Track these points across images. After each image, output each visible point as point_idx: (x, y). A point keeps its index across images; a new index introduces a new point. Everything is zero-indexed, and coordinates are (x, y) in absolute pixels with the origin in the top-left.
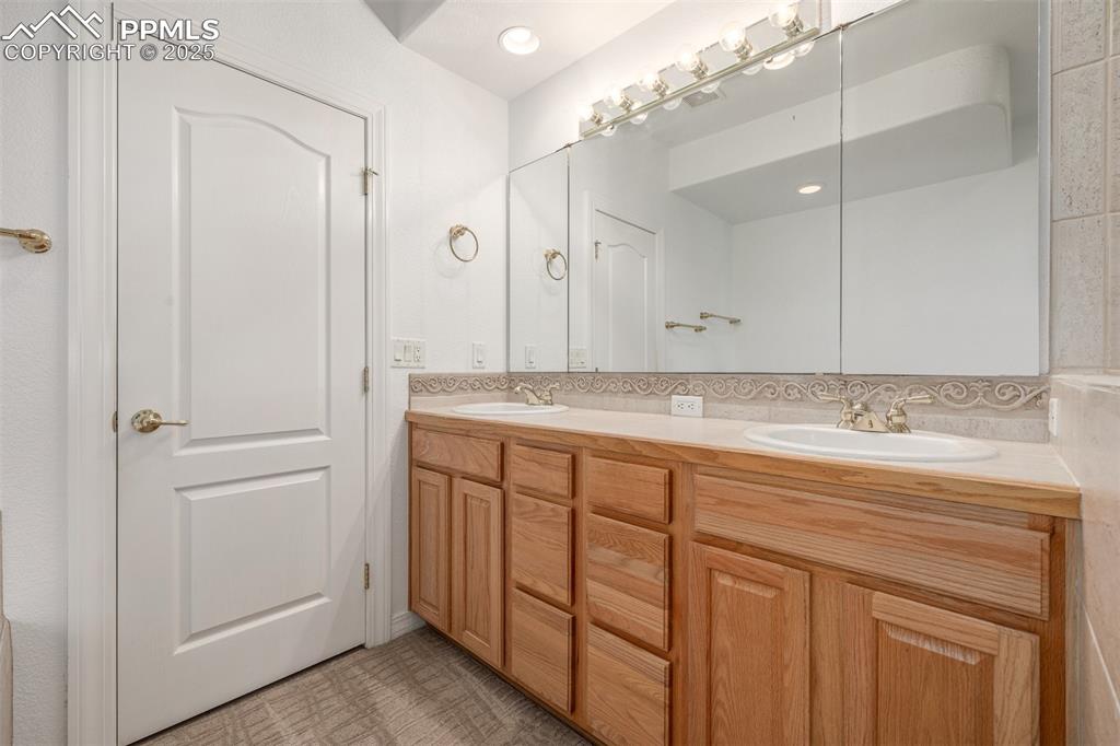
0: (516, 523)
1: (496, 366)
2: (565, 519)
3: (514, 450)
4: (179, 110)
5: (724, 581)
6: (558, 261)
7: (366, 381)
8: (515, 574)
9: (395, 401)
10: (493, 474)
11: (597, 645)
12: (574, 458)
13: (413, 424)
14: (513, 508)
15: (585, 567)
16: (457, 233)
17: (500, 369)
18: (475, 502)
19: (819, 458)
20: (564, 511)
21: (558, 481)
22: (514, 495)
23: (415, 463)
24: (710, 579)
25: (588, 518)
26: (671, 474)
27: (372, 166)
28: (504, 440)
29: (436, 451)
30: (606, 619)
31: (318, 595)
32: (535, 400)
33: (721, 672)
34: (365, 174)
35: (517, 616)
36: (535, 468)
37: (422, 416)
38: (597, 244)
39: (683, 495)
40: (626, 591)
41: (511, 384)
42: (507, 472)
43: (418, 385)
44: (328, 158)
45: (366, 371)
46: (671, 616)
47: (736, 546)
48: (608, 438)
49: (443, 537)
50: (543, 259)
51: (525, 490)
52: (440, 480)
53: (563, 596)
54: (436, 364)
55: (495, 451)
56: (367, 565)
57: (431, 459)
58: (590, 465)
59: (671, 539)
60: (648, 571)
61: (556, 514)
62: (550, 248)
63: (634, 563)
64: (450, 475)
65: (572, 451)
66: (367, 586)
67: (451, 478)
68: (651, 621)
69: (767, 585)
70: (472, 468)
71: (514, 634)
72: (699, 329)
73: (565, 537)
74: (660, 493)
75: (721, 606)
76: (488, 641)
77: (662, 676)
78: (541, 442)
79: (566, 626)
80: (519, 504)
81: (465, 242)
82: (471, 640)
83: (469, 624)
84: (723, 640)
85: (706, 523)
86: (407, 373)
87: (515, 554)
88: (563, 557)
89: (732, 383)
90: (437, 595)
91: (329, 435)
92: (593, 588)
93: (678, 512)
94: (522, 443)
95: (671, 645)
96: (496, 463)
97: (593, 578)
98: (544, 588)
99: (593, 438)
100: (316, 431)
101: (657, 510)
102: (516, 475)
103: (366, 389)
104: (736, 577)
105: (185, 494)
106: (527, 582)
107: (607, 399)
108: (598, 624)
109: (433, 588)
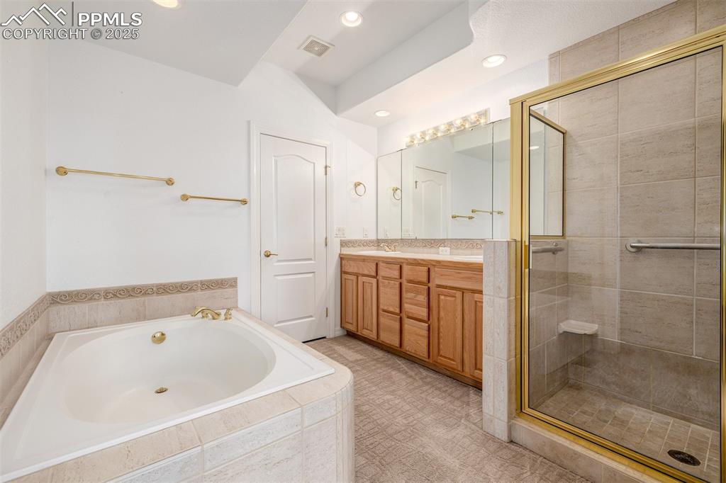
0: (381, 289)
1: (372, 237)
2: (398, 286)
3: (381, 265)
4: (275, 156)
5: (442, 297)
6: (399, 192)
7: (326, 242)
8: (381, 307)
9: (336, 250)
10: (374, 274)
11: (408, 324)
12: (401, 266)
13: (342, 258)
14: (380, 284)
15: (404, 300)
16: (357, 185)
17: (374, 238)
18: (367, 284)
19: (461, 261)
20: (398, 283)
21: (396, 274)
22: (381, 279)
23: (343, 272)
24: (439, 297)
25: (405, 284)
26: (429, 269)
27: (328, 164)
28: (377, 262)
29: (352, 267)
30: (411, 315)
31: (311, 316)
32: (388, 250)
33: (442, 323)
34: (326, 167)
35: (382, 320)
36: (388, 270)
37: (345, 255)
38: (416, 182)
39: (432, 274)
40: (416, 305)
41: (378, 243)
42: (379, 273)
43: (344, 244)
44: (314, 164)
45: (326, 239)
46: (429, 311)
47: (445, 287)
48: (410, 259)
49: (355, 298)
50: (392, 192)
51: (385, 278)
52: (354, 278)
53: (397, 311)
54: (351, 236)
55: (374, 266)
56: (327, 309)
57: (350, 270)
58: (405, 268)
59: (429, 288)
60: (422, 298)
61: (395, 284)
62: (395, 186)
63: (419, 296)
64: (357, 275)
65: (400, 265)
66: (327, 316)
67: (358, 277)
68: (423, 313)
69: (453, 297)
70: (366, 272)
71: (381, 326)
72: (471, 218)
73: (397, 291)
74: (425, 274)
75: (442, 304)
76: (371, 331)
77: (426, 328)
78: (389, 262)
79: (398, 320)
80: (383, 283)
81: (360, 188)
82: (366, 333)
83: (365, 326)
84: (442, 314)
85: (438, 282)
86: (340, 239)
87: (381, 300)
88: (397, 298)
89: (460, 243)
90: (352, 319)
91: (315, 260)
92: (406, 306)
93: (431, 280)
94: (384, 262)
95: (429, 320)
96: (375, 270)
97: (407, 303)
98: (391, 309)
99: (407, 259)
100: (310, 259)
101: (425, 280)
102: (381, 273)
103: (326, 245)
104: (445, 295)
105: (276, 277)
106: (385, 308)
107: (416, 249)
108: (409, 317)
109: (350, 317)
